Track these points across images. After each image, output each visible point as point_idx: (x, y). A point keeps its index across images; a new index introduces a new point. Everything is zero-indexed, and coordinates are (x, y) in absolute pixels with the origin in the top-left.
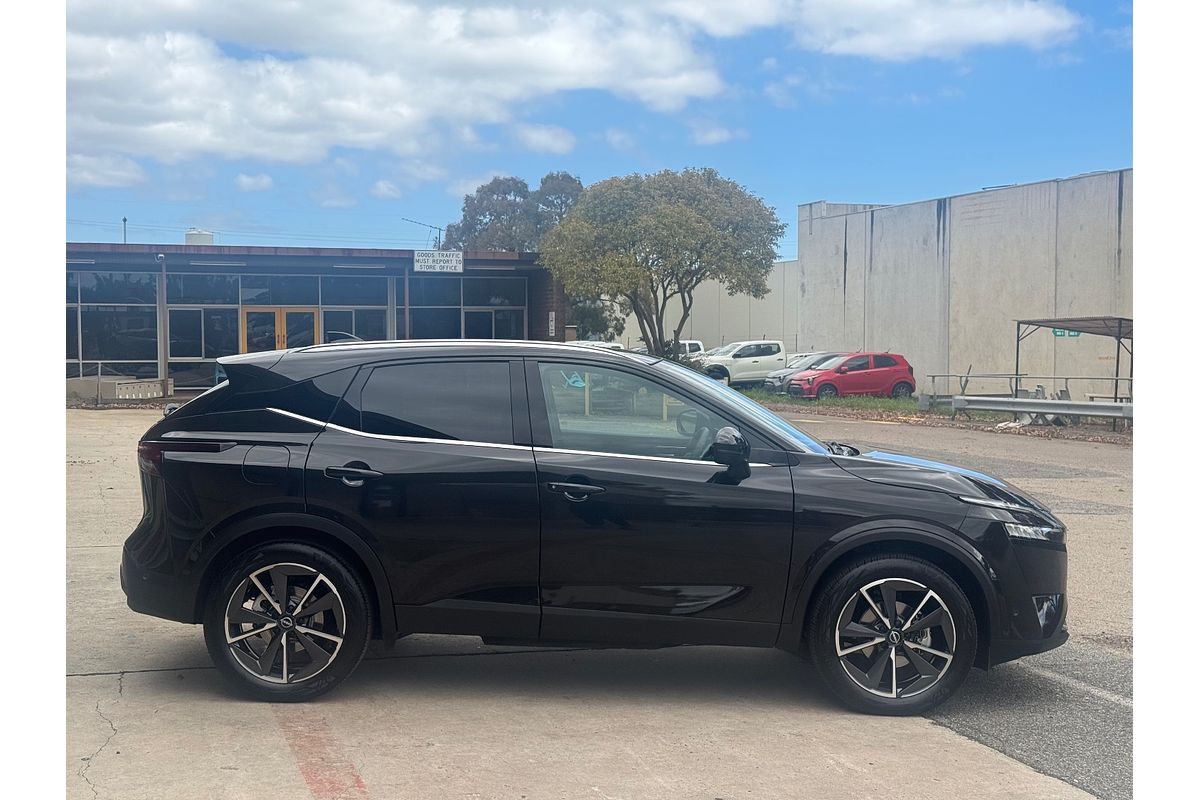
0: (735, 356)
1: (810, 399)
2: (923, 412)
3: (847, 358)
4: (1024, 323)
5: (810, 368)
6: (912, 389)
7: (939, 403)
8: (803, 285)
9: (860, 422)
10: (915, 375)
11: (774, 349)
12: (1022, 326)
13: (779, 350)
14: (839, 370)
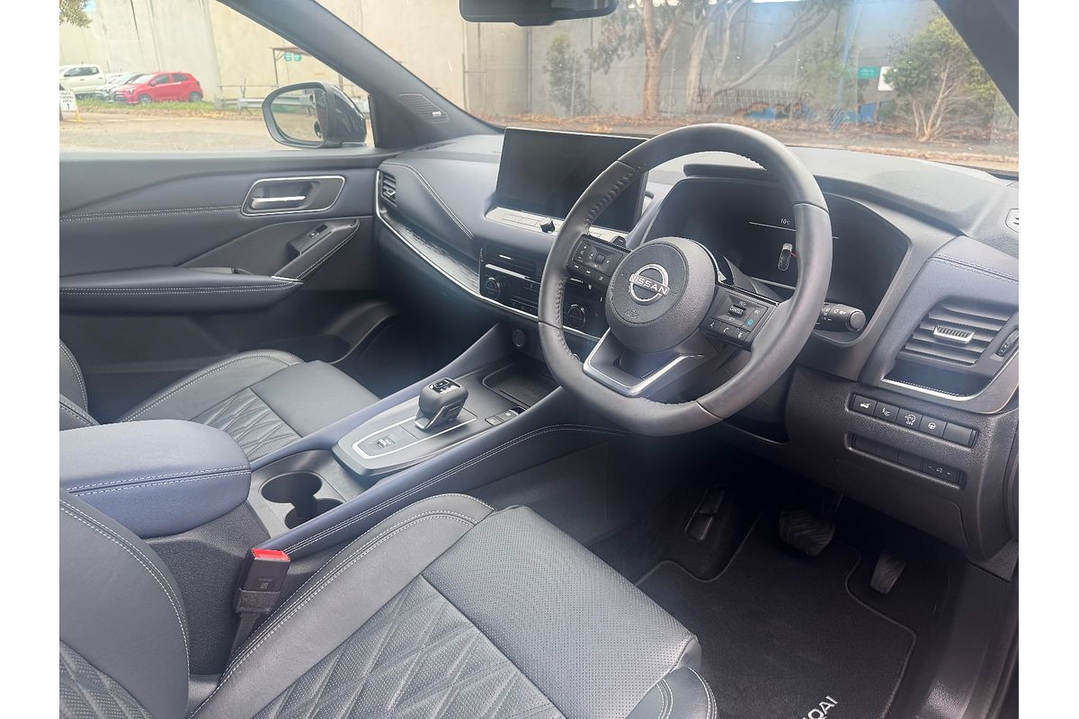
0: (66, 76)
1: (134, 105)
2: (219, 111)
3: (153, 76)
4: (278, 49)
5: (126, 83)
6: (201, 96)
7: (228, 104)
8: (104, 26)
9: (177, 118)
10: (202, 86)
11: (94, 71)
12: (276, 51)
13: (98, 72)
14: (149, 84)
